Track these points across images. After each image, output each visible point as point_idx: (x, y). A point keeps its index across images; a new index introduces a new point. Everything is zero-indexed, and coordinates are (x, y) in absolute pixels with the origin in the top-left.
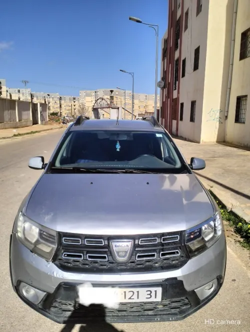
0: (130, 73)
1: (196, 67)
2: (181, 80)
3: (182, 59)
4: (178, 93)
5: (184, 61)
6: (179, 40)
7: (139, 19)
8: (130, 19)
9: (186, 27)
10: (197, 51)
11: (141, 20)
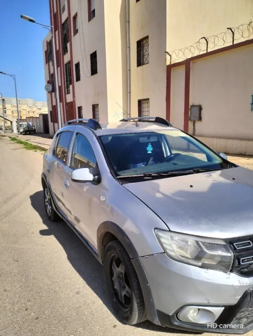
0: (11, 76)
1: (94, 71)
2: (76, 84)
3: (75, 62)
4: (74, 96)
5: (78, 65)
6: (68, 45)
7: (32, 18)
8: (22, 17)
9: (76, 32)
10: (94, 56)
11: (34, 19)
